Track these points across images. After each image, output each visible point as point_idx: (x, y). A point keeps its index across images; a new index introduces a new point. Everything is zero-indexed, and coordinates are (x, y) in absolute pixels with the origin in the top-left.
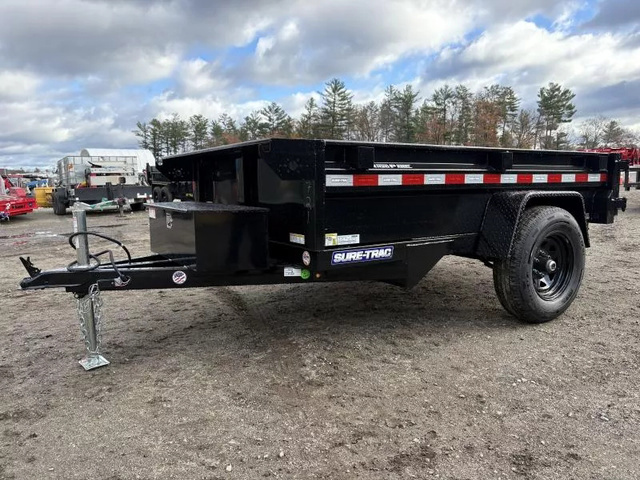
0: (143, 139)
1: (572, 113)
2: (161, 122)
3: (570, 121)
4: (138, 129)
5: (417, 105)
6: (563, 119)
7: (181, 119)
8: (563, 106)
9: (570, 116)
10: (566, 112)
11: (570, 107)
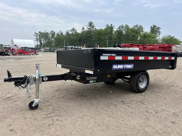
0: (36, 37)
1: (160, 34)
2: (42, 32)
3: (159, 36)
4: (35, 34)
5: (115, 30)
6: (157, 35)
7: (47, 32)
8: (158, 31)
9: (159, 35)
10: (158, 33)
11: (159, 32)
